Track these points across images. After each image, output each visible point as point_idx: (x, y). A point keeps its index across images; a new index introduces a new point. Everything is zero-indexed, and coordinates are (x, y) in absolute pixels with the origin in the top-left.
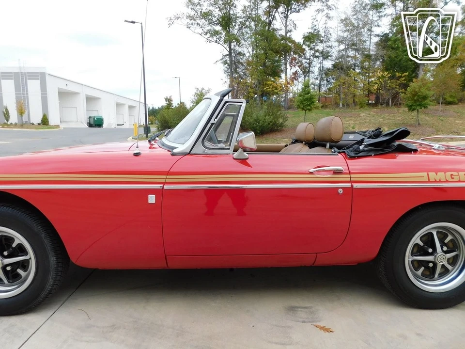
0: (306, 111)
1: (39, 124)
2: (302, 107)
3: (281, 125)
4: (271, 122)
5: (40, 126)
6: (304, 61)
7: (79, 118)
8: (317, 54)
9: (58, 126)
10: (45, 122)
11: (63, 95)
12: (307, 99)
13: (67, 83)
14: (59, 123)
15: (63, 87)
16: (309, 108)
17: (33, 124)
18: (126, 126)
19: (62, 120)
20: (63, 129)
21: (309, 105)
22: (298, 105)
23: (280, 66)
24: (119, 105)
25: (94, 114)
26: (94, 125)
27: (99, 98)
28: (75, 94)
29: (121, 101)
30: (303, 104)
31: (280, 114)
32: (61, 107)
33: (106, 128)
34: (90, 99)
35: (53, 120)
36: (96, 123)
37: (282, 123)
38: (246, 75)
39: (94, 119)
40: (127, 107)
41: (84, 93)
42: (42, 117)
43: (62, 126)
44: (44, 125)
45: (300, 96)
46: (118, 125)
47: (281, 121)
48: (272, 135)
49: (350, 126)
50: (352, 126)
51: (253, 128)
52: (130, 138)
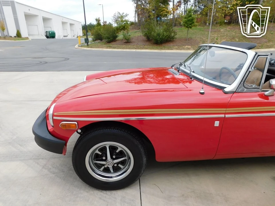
0: (188, 28)
1: (15, 37)
2: (186, 25)
3: (173, 38)
4: (167, 36)
7: (40, 32)
9: (27, 38)
10: (19, 35)
11: (28, 17)
12: (189, 20)
13: (30, 9)
14: (27, 36)
15: (27, 11)
16: (191, 26)
17: (11, 37)
18: (69, 37)
19: (29, 34)
20: (31, 40)
21: (191, 24)
22: (184, 24)
24: (63, 23)
25: (49, 30)
26: (50, 37)
27: (51, 19)
28: (35, 16)
29: (65, 20)
30: (187, 23)
31: (173, 30)
32: (28, 25)
33: (57, 39)
34: (45, 20)
35: (24, 34)
36: (51, 36)
37: (173, 36)
38: (146, 3)
39: (49, 33)
40: (69, 25)
41: (41, 15)
42: (16, 32)
43: (30, 38)
44: (18, 37)
45: (185, 18)
46: (64, 36)
48: (167, 44)
49: (214, 38)
50: (216, 38)
51: (156, 39)
52: (76, 46)
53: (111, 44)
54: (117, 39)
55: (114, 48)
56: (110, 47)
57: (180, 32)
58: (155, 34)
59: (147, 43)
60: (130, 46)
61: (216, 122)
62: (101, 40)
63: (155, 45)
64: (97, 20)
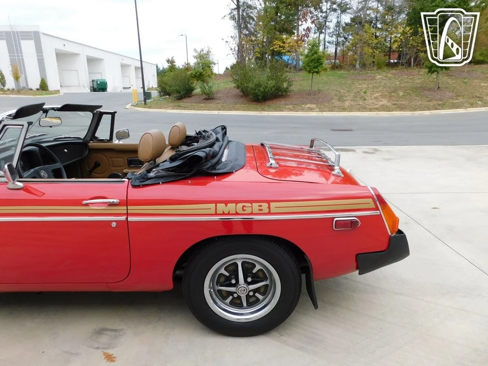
1: (38, 89)
2: (308, 69)
3: (286, 90)
4: (274, 87)
5: (38, 92)
7: (81, 82)
8: (335, 6)
10: (43, 86)
11: (61, 56)
12: (312, 61)
13: (66, 43)
14: (59, 88)
15: (61, 47)
16: (316, 70)
17: (31, 90)
19: (62, 85)
21: (316, 67)
22: (305, 67)
24: (124, 66)
25: (97, 77)
27: (102, 60)
28: (74, 55)
29: (126, 62)
30: (309, 66)
31: (285, 77)
32: (62, 70)
34: (91, 61)
37: (287, 88)
38: (256, 32)
39: (97, 82)
41: (84, 53)
42: (40, 81)
43: (63, 91)
44: (43, 90)
45: (307, 56)
47: (285, 85)
48: (275, 101)
49: (361, 90)
50: (364, 90)
51: (255, 93)
52: (128, 106)
53: (181, 103)
54: (195, 92)
55: (185, 108)
56: (179, 107)
58: (251, 85)
59: (242, 100)
60: (211, 105)
62: (169, 95)
63: (255, 103)
64: (168, 61)
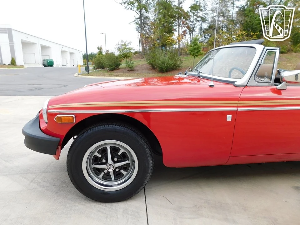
0: (194, 56)
1: (9, 65)
2: (192, 54)
3: (179, 66)
4: (173, 64)
6: (190, 23)
7: (37, 60)
8: (198, 19)
9: (22, 66)
10: (13, 63)
11: (25, 44)
12: (194, 49)
13: (28, 36)
14: (23, 64)
15: (25, 39)
16: (197, 54)
17: (5, 65)
18: (69, 66)
19: (25, 62)
20: (26, 68)
21: (197, 53)
22: (190, 53)
23: (172, 27)
24: (63, 52)
25: (47, 58)
26: (47, 66)
27: (50, 47)
28: (33, 44)
30: (193, 52)
31: (178, 58)
32: (24, 53)
33: (55, 68)
35: (19, 62)
36: (49, 64)
37: (179, 65)
38: (150, 32)
39: (47, 61)
40: (68, 54)
41: (40, 43)
43: (26, 66)
44: (13, 65)
45: (191, 46)
46: (63, 65)
47: (178, 63)
48: (173, 72)
51: (161, 67)
52: (76, 75)
53: (113, 73)
54: (120, 66)
55: (117, 76)
56: (113, 75)
57: (186, 61)
58: (160, 62)
59: (152, 71)
60: (133, 74)
61: (228, 115)
62: (103, 68)
63: (160, 73)
64: (98, 48)
